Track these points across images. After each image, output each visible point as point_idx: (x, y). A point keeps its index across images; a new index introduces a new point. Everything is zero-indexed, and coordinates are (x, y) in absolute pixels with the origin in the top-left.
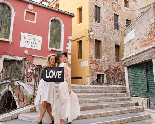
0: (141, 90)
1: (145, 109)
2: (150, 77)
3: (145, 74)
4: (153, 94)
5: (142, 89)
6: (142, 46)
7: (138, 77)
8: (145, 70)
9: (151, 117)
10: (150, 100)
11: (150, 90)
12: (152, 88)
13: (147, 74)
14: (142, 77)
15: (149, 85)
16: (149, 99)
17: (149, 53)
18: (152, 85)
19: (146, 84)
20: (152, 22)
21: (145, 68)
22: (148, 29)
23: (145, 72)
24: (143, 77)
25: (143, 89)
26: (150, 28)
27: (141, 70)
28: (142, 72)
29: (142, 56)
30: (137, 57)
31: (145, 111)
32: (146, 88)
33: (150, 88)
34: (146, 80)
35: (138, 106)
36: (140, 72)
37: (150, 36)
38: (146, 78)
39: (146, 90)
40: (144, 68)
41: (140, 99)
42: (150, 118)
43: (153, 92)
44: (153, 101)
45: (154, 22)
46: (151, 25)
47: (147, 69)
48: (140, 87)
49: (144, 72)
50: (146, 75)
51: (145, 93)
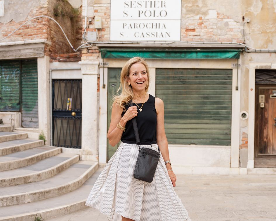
0: (8, 101)
1: (17, 128)
2: (25, 82)
3: (16, 77)
4: (30, 106)
5: (10, 100)
6: (20, 34)
7: (3, 81)
8: (18, 72)
9: (29, 136)
10: (24, 115)
11: (24, 100)
12: (27, 98)
13: (20, 78)
14: (11, 81)
15: (23, 94)
16: (22, 113)
17: (34, 49)
18: (28, 94)
19: (18, 92)
20: (44, 4)
21: (17, 68)
22: (34, 12)
23: (18, 74)
24: (13, 81)
25: (12, 100)
26: (38, 12)
27: (11, 71)
28: (11, 74)
29: (20, 50)
30: (7, 49)
31: (16, 130)
32: (18, 98)
33: (24, 98)
34: (18, 87)
35: (3, 125)
36: (7, 73)
37: (37, 23)
38: (18, 84)
39: (18, 101)
40: (15, 68)
41: (6, 114)
42: (27, 137)
43: (29, 103)
44: (27, 117)
45: (47, 6)
46: (42, 8)
47: (21, 70)
48: (5, 97)
49: (15, 74)
50: (18, 78)
51: (15, 105)
